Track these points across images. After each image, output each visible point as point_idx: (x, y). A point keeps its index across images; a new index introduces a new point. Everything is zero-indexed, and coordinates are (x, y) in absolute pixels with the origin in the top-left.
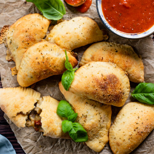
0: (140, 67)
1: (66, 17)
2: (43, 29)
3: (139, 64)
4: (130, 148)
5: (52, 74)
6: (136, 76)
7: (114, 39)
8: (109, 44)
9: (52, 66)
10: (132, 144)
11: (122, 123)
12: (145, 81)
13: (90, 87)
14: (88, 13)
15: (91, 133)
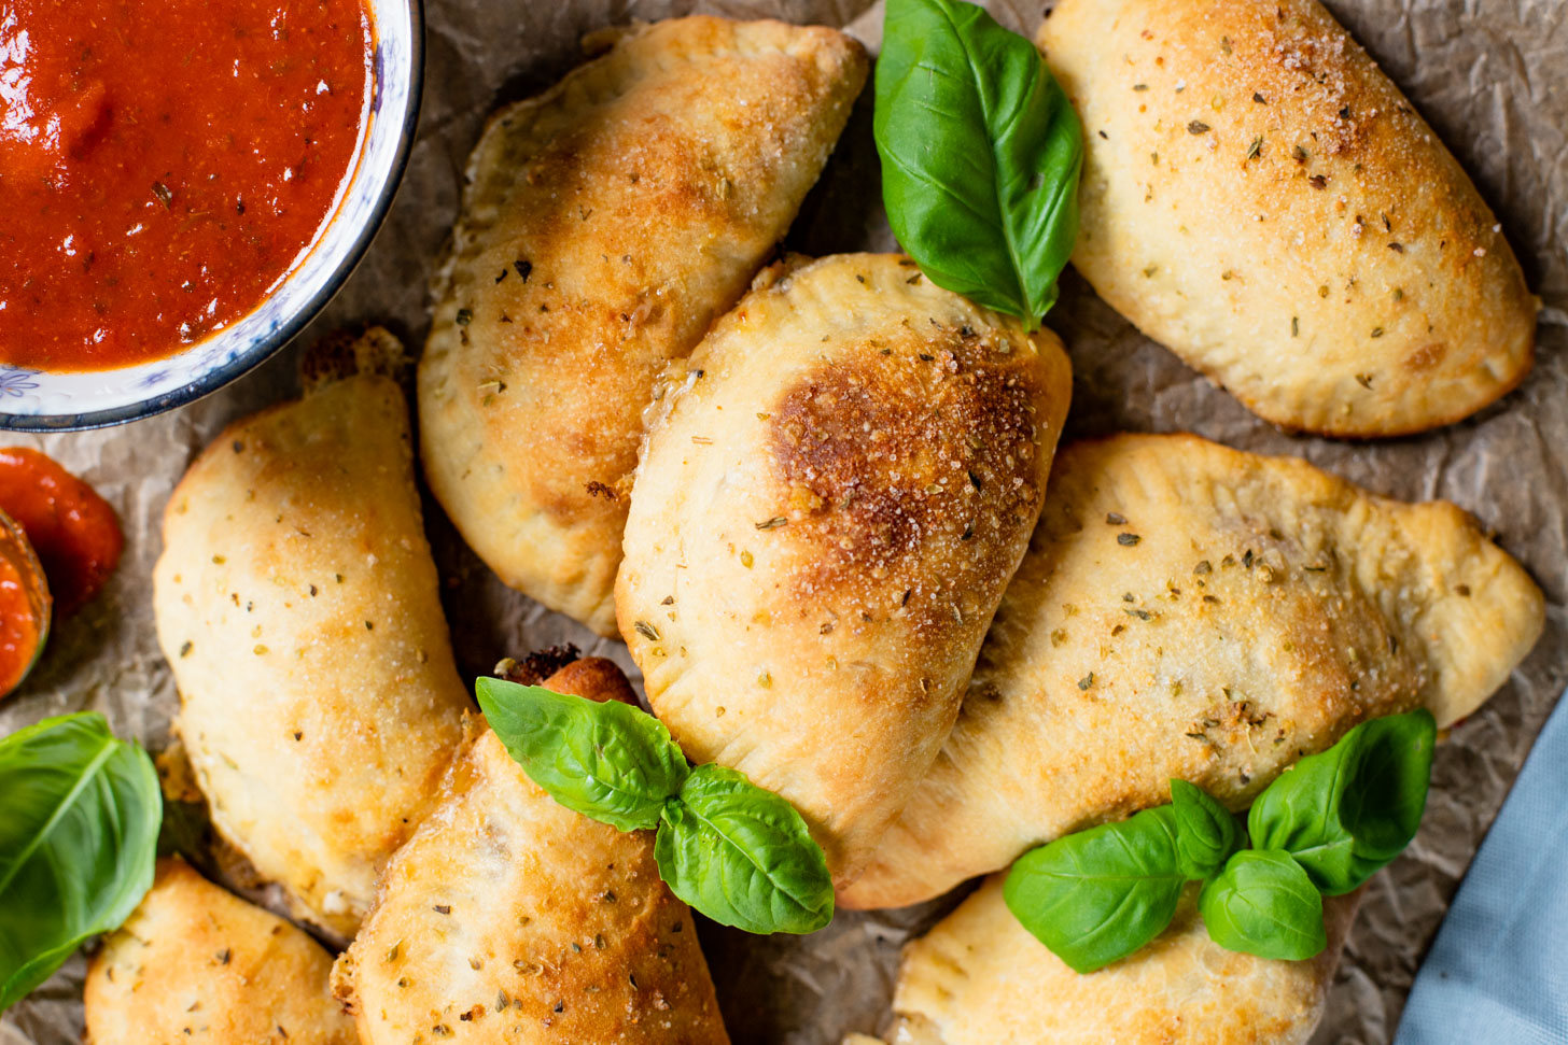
0: (698, 56)
1: (149, 713)
2: (236, 958)
3: (668, 59)
4: (1480, 252)
5: (677, 928)
6: (784, 102)
7: (407, 271)
8: (448, 325)
9: (600, 923)
10: (1444, 223)
11: (1233, 299)
12: (839, 24)
13: (870, 659)
14: (128, 494)
15: (1374, 673)
